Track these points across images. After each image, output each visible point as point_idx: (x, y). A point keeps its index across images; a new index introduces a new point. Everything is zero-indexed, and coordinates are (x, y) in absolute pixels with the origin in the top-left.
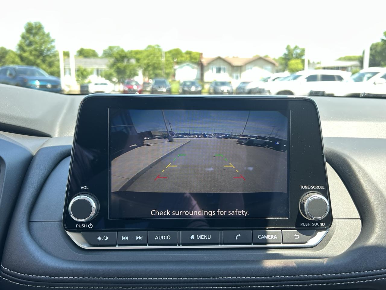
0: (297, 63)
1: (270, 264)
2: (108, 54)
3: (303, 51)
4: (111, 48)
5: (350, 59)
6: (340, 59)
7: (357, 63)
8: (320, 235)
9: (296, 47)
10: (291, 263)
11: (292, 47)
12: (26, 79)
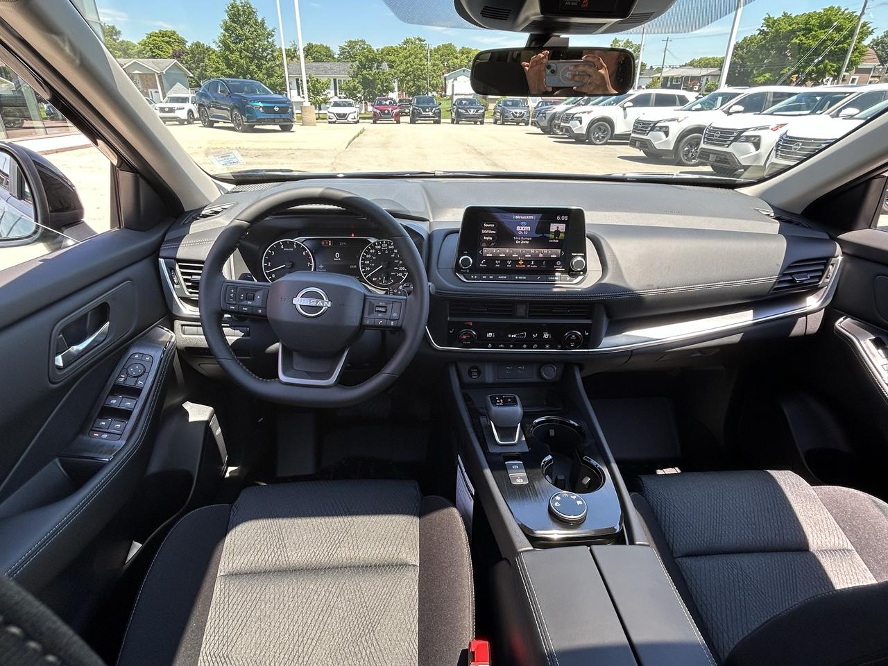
1: (555, 290)
2: (349, 53)
4: (351, 44)
5: (705, 63)
6: (691, 64)
8: (580, 278)
10: (564, 290)
12: (244, 98)
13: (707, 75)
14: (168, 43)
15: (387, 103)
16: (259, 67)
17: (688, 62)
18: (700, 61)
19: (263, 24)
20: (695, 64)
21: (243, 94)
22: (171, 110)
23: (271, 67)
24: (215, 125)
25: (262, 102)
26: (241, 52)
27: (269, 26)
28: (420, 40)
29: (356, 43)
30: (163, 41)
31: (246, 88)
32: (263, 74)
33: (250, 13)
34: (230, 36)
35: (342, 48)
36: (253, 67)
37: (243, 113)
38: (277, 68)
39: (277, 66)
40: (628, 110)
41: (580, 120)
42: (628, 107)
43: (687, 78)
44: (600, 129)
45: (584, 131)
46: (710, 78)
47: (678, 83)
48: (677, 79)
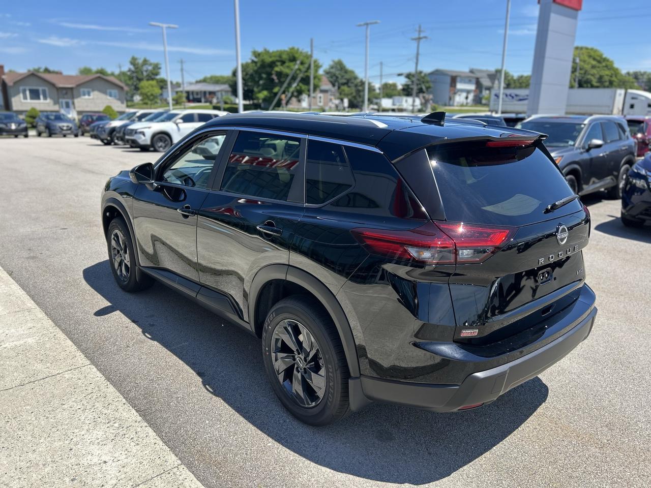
0: (152, 86)
3: (157, 67)
5: (216, 81)
6: (204, 81)
7: (226, 87)
9: (145, 62)
11: (140, 61)
13: (221, 91)
17: (202, 78)
18: (211, 78)
20: (208, 81)
40: (179, 125)
41: (143, 134)
42: (180, 123)
43: (205, 93)
44: (161, 140)
45: (149, 142)
46: (224, 93)
47: (199, 96)
48: (197, 93)
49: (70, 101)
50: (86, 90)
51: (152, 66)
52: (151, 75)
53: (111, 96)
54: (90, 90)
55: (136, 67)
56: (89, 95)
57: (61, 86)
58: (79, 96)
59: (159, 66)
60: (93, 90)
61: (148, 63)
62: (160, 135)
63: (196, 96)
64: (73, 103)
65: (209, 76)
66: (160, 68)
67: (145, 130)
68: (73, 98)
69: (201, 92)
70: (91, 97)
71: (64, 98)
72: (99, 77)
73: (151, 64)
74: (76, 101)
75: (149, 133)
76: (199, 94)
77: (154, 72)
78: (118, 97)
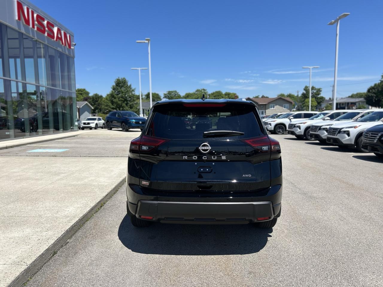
3: (319, 91)
4: (170, 93)
9: (313, 88)
11: (310, 88)
12: (127, 118)
13: (359, 102)
14: (81, 94)
15: (187, 120)
16: (127, 104)
17: (350, 95)
18: (357, 94)
19: (130, 86)
20: (354, 96)
21: (127, 117)
22: (89, 124)
23: (132, 104)
24: (113, 129)
25: (135, 120)
26: (119, 98)
27: (133, 87)
28: (204, 90)
29: (172, 92)
30: (79, 93)
31: (127, 115)
32: (128, 108)
33: (125, 83)
34: (115, 92)
35: (165, 94)
36: (124, 105)
37: (126, 124)
38: (135, 105)
39: (135, 104)
40: (291, 120)
41: (270, 124)
42: (292, 119)
43: (348, 103)
44: (280, 128)
45: (273, 129)
46: (360, 103)
47: (344, 106)
48: (343, 104)
49: (264, 111)
50: (272, 105)
51: (316, 90)
52: (315, 95)
53: (285, 107)
54: (275, 105)
55: (307, 91)
56: (274, 107)
57: (260, 104)
58: (269, 108)
59: (321, 90)
60: (276, 105)
61: (315, 88)
62: (279, 125)
63: (342, 106)
64: (265, 112)
65: (355, 93)
66: (321, 91)
67: (271, 123)
68: (266, 109)
69: (345, 103)
70: (275, 108)
71: (262, 110)
72: (280, 98)
73: (316, 89)
74: (267, 111)
75: (273, 124)
76: (344, 104)
77: (317, 93)
78: (288, 108)
